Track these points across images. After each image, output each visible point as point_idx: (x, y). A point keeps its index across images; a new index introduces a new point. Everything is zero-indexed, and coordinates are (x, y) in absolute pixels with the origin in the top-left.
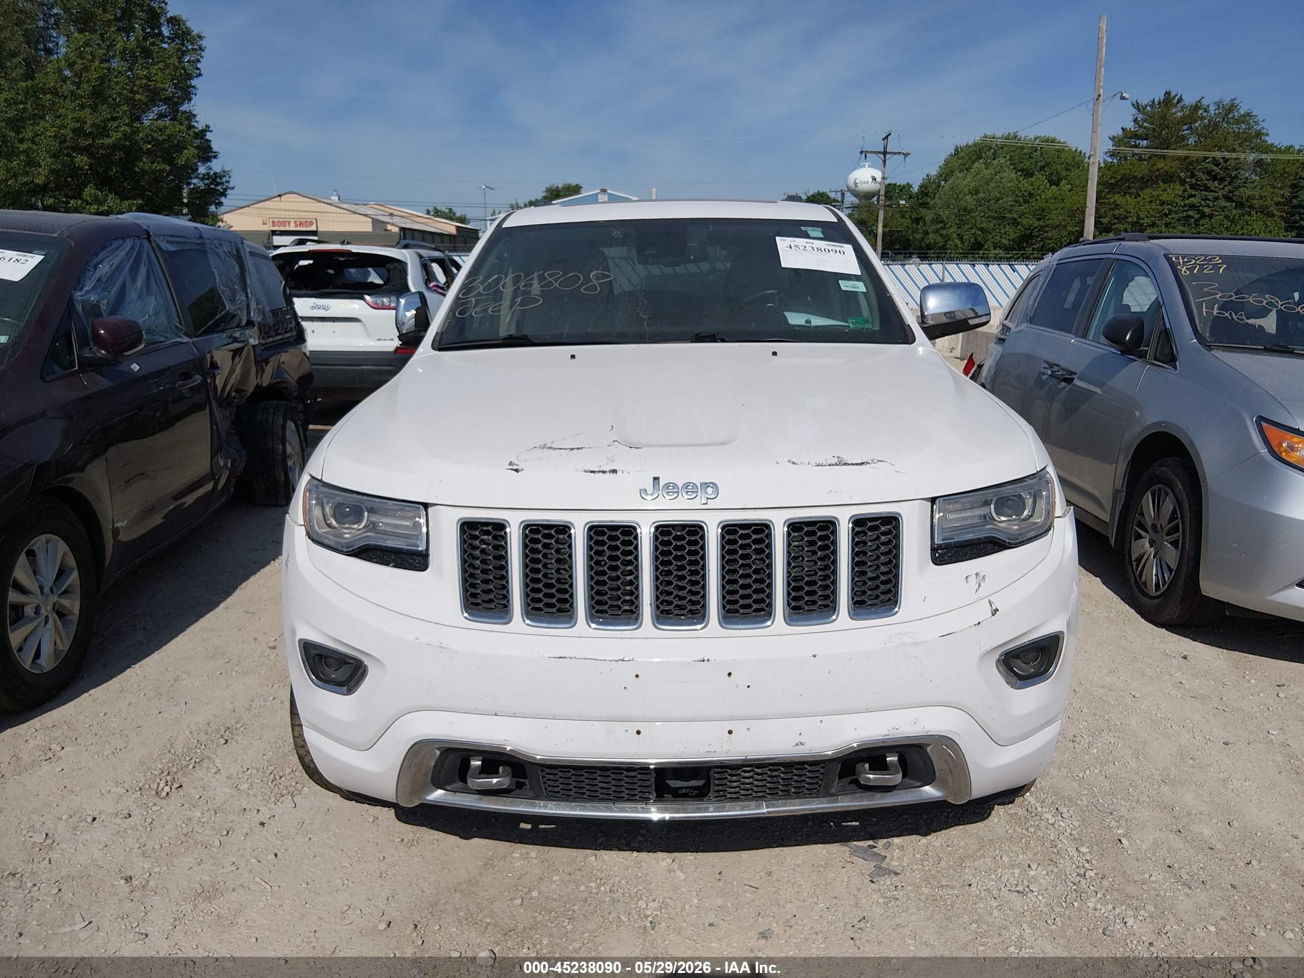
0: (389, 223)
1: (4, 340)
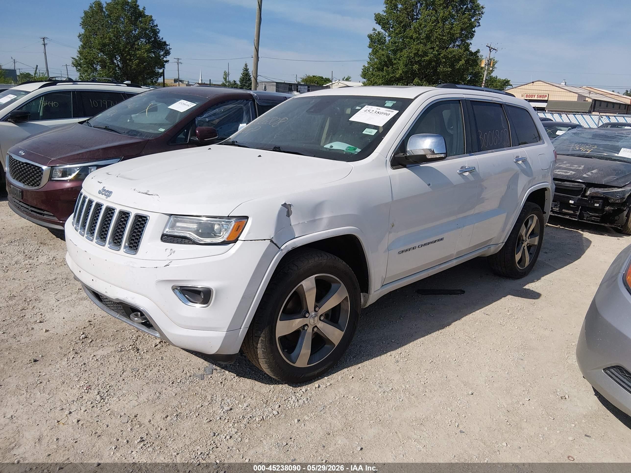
0: (587, 97)
1: (162, 130)
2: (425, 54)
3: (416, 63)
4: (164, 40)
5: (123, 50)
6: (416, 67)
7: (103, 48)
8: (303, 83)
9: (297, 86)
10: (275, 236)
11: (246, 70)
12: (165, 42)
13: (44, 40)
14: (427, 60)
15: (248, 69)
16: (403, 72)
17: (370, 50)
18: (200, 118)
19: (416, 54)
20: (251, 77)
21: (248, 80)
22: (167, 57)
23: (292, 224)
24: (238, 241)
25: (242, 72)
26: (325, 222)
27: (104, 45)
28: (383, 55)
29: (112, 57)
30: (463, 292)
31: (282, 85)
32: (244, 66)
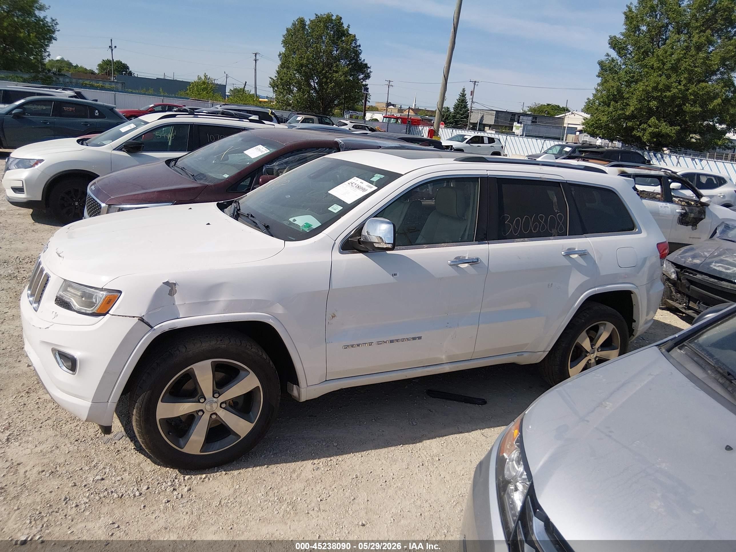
1: (226, 176)
2: (668, 88)
3: (655, 99)
4: (365, 62)
5: (321, 72)
6: (654, 104)
7: (300, 68)
8: (530, 113)
9: (519, 117)
10: (147, 314)
11: (463, 95)
12: (366, 65)
13: (256, 56)
14: (669, 97)
15: (466, 94)
16: (636, 109)
17: (599, 80)
18: (268, 166)
19: (655, 89)
20: (467, 104)
21: (463, 108)
22: (367, 80)
23: (176, 303)
24: (108, 314)
25: (458, 98)
26: (221, 305)
27: (302, 65)
28: (613, 87)
29: (308, 77)
30: (484, 402)
31: (503, 115)
32: (461, 90)
